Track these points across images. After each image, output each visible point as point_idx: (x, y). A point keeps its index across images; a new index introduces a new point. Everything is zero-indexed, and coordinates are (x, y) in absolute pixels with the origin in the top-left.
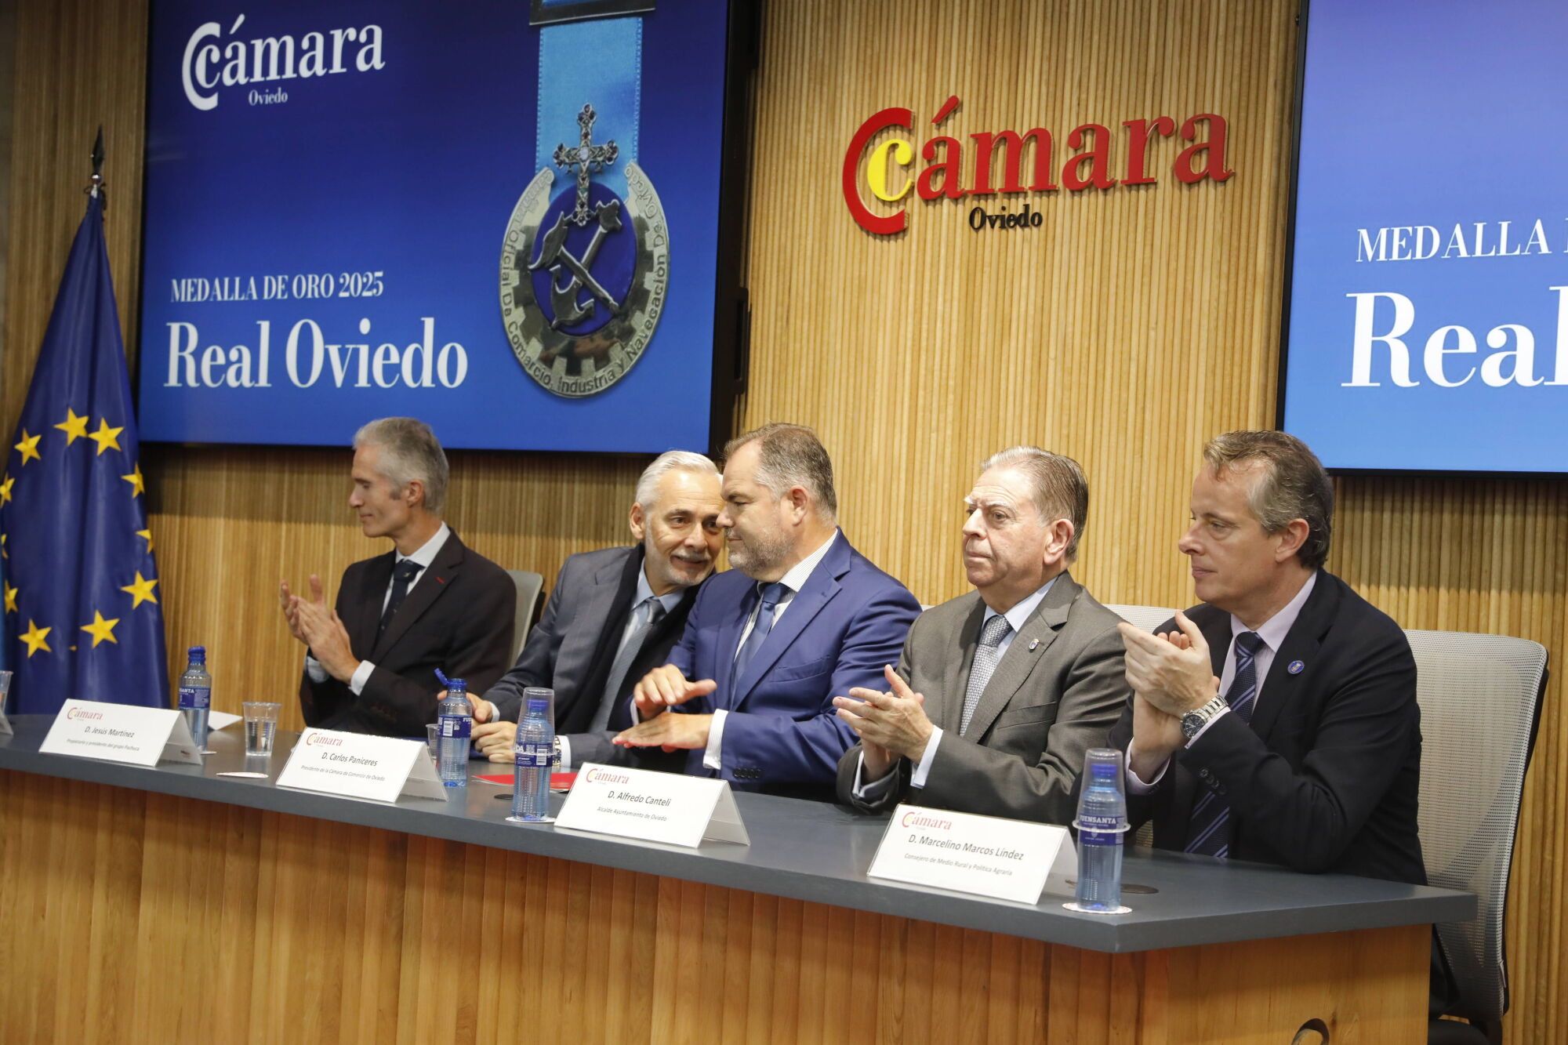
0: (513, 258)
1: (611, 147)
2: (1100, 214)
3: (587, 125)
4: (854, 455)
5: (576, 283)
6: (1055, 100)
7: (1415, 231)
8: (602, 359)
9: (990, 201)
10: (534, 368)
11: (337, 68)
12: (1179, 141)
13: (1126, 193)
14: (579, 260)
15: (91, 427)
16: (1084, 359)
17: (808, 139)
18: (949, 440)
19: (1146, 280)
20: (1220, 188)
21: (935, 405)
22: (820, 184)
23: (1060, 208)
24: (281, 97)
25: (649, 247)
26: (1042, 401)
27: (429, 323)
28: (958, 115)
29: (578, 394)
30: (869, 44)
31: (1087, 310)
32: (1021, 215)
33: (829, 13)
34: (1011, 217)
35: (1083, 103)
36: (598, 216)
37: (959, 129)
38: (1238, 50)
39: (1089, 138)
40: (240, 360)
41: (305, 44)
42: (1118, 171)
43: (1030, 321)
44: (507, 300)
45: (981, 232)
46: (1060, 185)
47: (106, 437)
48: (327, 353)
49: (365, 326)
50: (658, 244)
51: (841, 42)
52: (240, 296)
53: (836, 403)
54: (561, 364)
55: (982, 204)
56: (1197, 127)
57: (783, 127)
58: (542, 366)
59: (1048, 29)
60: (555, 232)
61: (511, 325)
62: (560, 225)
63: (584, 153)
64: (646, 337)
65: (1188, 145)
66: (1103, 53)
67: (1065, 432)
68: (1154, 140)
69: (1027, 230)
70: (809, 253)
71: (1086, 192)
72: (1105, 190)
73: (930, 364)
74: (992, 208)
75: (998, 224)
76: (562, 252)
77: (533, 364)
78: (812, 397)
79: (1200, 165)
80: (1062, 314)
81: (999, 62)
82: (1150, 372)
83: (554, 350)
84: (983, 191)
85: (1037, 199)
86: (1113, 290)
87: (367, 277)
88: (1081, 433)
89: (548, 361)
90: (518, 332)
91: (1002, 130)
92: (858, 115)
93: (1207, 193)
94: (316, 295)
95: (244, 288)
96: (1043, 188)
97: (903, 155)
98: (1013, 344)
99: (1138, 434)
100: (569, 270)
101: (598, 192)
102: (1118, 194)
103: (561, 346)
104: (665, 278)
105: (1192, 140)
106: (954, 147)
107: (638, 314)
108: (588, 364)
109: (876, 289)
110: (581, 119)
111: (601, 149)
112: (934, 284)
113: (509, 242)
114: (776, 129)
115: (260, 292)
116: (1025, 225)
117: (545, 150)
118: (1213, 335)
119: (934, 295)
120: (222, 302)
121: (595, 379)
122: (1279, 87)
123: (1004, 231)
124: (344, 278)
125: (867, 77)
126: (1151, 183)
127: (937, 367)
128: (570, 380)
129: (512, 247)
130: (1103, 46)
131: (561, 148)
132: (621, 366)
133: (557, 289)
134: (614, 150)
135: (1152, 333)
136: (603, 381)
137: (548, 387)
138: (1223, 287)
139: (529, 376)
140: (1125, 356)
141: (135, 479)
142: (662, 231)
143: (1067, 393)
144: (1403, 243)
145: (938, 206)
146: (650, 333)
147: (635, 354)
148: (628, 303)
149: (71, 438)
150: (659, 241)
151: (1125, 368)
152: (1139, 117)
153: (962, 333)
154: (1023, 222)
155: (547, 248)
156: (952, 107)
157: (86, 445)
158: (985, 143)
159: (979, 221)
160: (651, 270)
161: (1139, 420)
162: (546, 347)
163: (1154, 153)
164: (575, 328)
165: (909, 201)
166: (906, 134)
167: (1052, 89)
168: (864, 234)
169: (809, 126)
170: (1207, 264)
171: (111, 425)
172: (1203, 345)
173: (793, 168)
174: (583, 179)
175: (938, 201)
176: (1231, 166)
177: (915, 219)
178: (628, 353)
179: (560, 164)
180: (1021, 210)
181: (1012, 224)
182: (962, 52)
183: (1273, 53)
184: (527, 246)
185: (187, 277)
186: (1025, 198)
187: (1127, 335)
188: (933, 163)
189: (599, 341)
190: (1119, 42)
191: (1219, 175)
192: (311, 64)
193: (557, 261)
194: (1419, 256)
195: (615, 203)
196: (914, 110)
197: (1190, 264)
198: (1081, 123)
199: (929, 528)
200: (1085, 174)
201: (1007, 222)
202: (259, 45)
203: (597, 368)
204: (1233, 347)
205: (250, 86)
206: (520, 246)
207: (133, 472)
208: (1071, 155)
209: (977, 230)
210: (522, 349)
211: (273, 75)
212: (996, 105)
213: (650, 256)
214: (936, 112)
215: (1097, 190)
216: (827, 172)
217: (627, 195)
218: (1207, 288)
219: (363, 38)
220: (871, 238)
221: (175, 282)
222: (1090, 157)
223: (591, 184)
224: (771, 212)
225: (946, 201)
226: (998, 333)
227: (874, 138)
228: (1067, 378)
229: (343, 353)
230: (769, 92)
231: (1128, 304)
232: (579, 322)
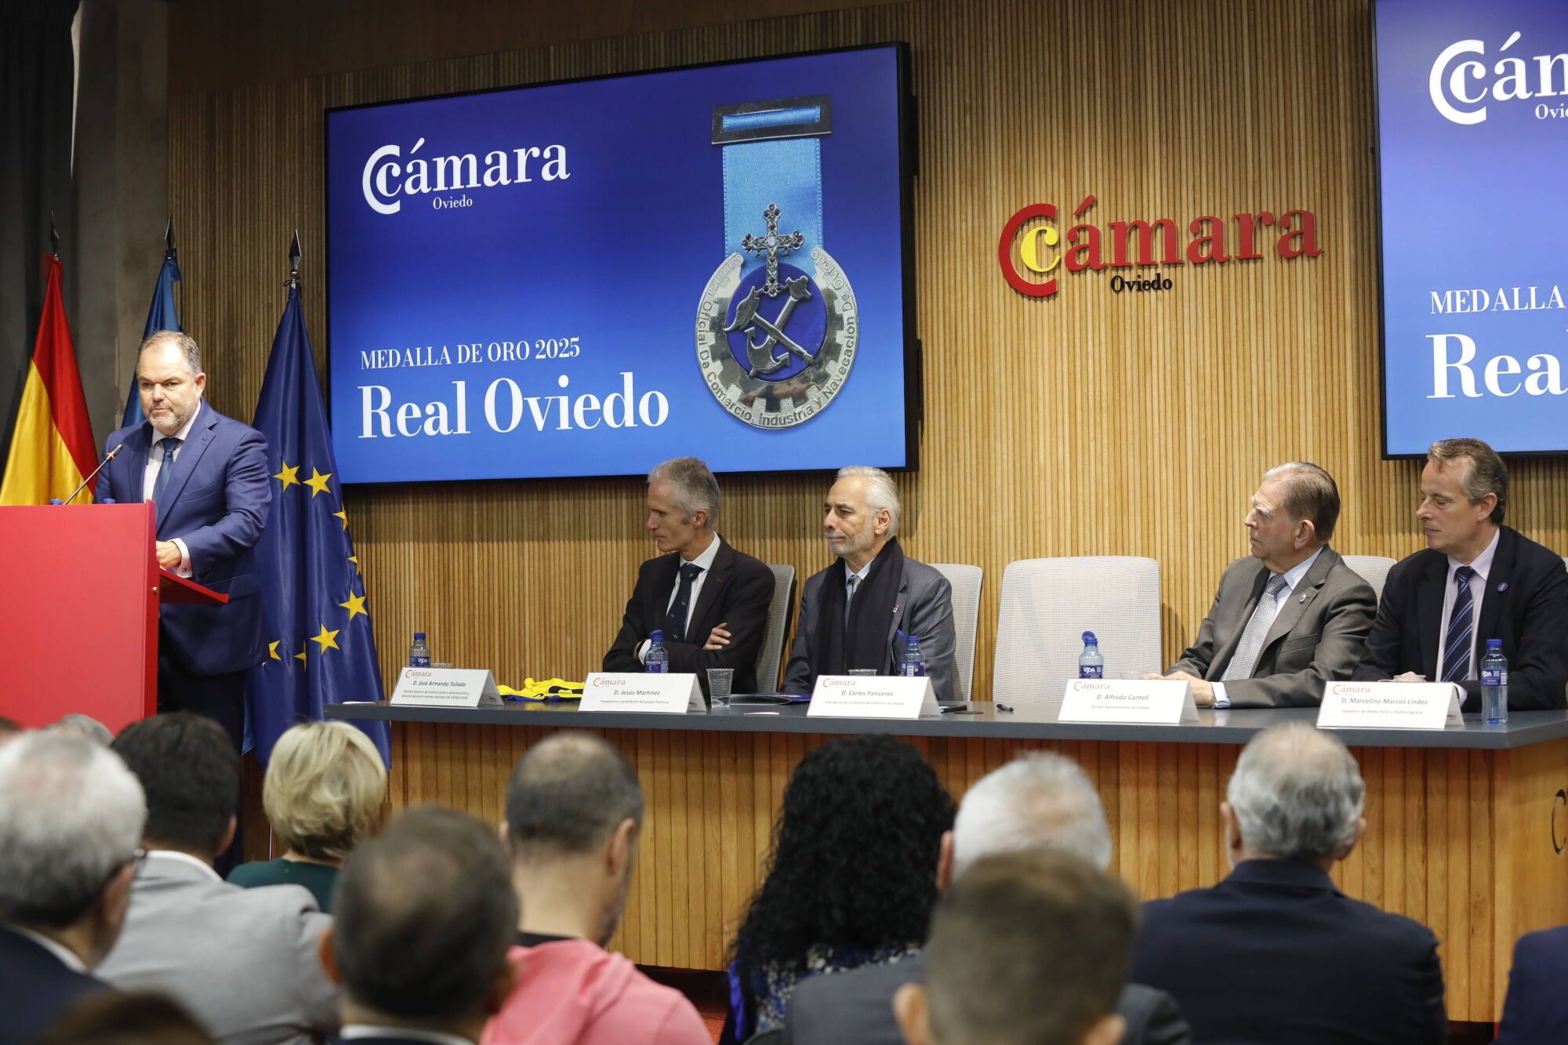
0: (708, 323)
1: (797, 236)
2: (1219, 280)
3: (773, 220)
4: (1024, 461)
5: (771, 341)
6: (1174, 198)
7: (1471, 293)
8: (800, 398)
9: (1127, 271)
10: (734, 408)
11: (522, 177)
12: (1277, 228)
13: (1239, 265)
14: (773, 323)
15: (302, 475)
16: (1215, 384)
17: (964, 227)
18: (1105, 447)
19: (1260, 326)
20: (1312, 262)
21: (1092, 421)
22: (977, 260)
23: (1186, 276)
24: (466, 202)
25: (838, 311)
26: (1182, 414)
27: (628, 377)
28: (1094, 209)
29: (779, 426)
30: (1012, 157)
31: (1214, 349)
32: (1154, 281)
33: (975, 134)
34: (1146, 283)
35: (1197, 201)
36: (788, 289)
37: (1097, 218)
38: (1317, 166)
39: (1205, 226)
40: (437, 412)
41: (489, 160)
42: (1232, 249)
43: (1168, 358)
44: (705, 355)
45: (1121, 294)
46: (1185, 258)
47: (318, 483)
48: (526, 406)
49: (564, 381)
50: (846, 307)
51: (987, 154)
52: (433, 362)
53: (1004, 423)
54: (760, 404)
55: (1120, 273)
56: (1292, 219)
57: (940, 219)
58: (742, 406)
59: (1164, 147)
60: (747, 302)
61: (709, 375)
62: (752, 296)
63: (772, 241)
64: (841, 380)
65: (1285, 232)
66: (1210, 165)
67: (1202, 436)
68: (1258, 229)
69: (1159, 292)
70: (971, 312)
71: (1206, 264)
72: (1222, 264)
73: (1085, 390)
74: (1129, 276)
75: (1135, 288)
76: (755, 317)
77: (734, 404)
78: (983, 420)
79: (1296, 246)
80: (1194, 351)
81: (1125, 171)
82: (1268, 391)
83: (752, 394)
84: (1121, 265)
85: (1166, 270)
86: (1233, 333)
87: (564, 342)
88: (1216, 436)
89: (748, 402)
90: (718, 381)
91: (1133, 220)
92: (1007, 209)
93: (1303, 266)
94: (512, 358)
95: (437, 355)
96: (1172, 262)
97: (1051, 237)
98: (1155, 374)
99: (1262, 436)
100: (762, 331)
101: (785, 271)
102: (1232, 266)
103: (760, 390)
104: (855, 334)
105: (1288, 228)
106: (1095, 234)
107: (832, 362)
108: (787, 403)
109: (1033, 336)
110: (766, 215)
111: (788, 237)
112: (1084, 332)
113: (703, 311)
114: (934, 219)
115: (454, 357)
116: (1159, 288)
117: (733, 238)
118: (1315, 365)
119: (1084, 341)
120: (415, 368)
121: (795, 414)
122: (1351, 192)
123: (1140, 293)
124: (540, 344)
125: (1012, 181)
126: (1258, 258)
127: (1091, 393)
128: (771, 415)
129: (706, 314)
130: (1211, 161)
131: (748, 237)
132: (819, 403)
133: (753, 346)
134: (800, 238)
135: (1268, 364)
136: (802, 415)
137: (749, 422)
138: (1321, 330)
139: (730, 414)
140: (1248, 381)
141: (342, 515)
142: (850, 298)
143: (1202, 409)
144: (1464, 301)
145: (1082, 276)
146: (844, 377)
147: (831, 393)
148: (821, 355)
149: (286, 485)
150: (847, 307)
151: (1248, 389)
152: (1244, 212)
153: (1110, 368)
154: (1156, 286)
155: (741, 315)
156: (1090, 204)
157: (301, 491)
158: (1121, 231)
159: (1118, 286)
160: (842, 328)
161: (1262, 426)
162: (746, 391)
163: (1258, 236)
164: (773, 375)
165: (1057, 272)
166: (1050, 223)
167: (1171, 190)
168: (1020, 296)
169: (963, 217)
170: (1307, 315)
171: (321, 474)
172: (1309, 371)
173: (952, 248)
174: (772, 261)
175: (1083, 271)
176: (1319, 247)
177: (1064, 285)
178: (824, 393)
179: (749, 249)
180: (1153, 278)
181: (1147, 287)
182: (1093, 163)
183: (1344, 169)
184: (721, 314)
185: (376, 349)
186: (1156, 268)
187: (1247, 366)
188: (1076, 245)
189: (796, 384)
190: (1223, 158)
191: (1311, 252)
192: (495, 175)
193: (751, 324)
194: (1475, 309)
195: (803, 279)
196: (1056, 204)
197: (1294, 314)
198: (1198, 216)
199: (1093, 512)
200: (1205, 252)
201: (1142, 286)
202: (441, 163)
203: (796, 406)
204: (1332, 372)
205: (432, 194)
206: (714, 313)
207: (341, 511)
208: (1192, 240)
209: (1118, 292)
210: (722, 393)
211: (457, 184)
212: (1126, 202)
213: (841, 318)
214: (1075, 209)
215: (1215, 263)
216: (983, 250)
217: (815, 272)
218: (1308, 332)
219: (547, 154)
220: (1026, 300)
221: (364, 353)
222: (1208, 240)
223: (779, 264)
224: (935, 281)
225: (1089, 272)
226: (1142, 367)
227: (1022, 226)
228: (1201, 398)
229: (542, 405)
230: (925, 191)
231: (1247, 344)
232: (775, 371)
